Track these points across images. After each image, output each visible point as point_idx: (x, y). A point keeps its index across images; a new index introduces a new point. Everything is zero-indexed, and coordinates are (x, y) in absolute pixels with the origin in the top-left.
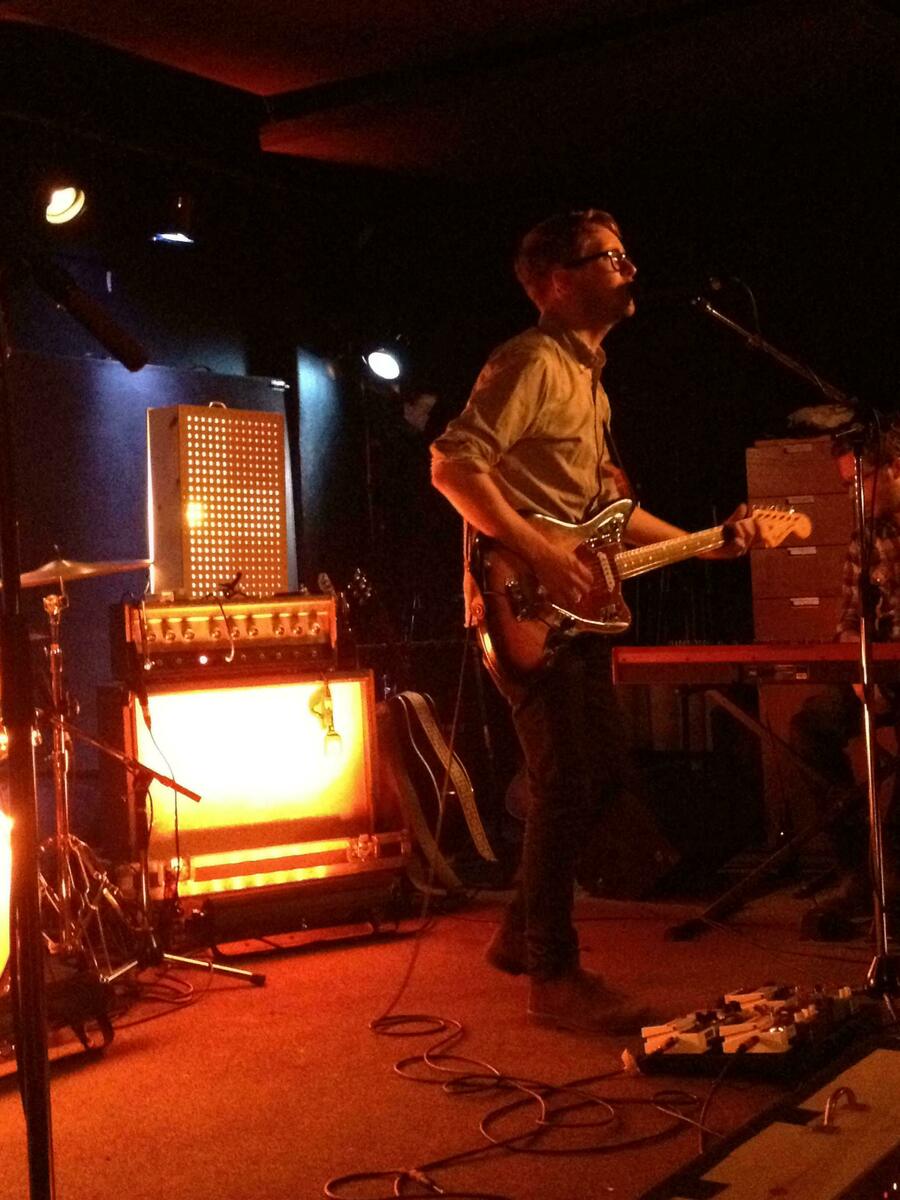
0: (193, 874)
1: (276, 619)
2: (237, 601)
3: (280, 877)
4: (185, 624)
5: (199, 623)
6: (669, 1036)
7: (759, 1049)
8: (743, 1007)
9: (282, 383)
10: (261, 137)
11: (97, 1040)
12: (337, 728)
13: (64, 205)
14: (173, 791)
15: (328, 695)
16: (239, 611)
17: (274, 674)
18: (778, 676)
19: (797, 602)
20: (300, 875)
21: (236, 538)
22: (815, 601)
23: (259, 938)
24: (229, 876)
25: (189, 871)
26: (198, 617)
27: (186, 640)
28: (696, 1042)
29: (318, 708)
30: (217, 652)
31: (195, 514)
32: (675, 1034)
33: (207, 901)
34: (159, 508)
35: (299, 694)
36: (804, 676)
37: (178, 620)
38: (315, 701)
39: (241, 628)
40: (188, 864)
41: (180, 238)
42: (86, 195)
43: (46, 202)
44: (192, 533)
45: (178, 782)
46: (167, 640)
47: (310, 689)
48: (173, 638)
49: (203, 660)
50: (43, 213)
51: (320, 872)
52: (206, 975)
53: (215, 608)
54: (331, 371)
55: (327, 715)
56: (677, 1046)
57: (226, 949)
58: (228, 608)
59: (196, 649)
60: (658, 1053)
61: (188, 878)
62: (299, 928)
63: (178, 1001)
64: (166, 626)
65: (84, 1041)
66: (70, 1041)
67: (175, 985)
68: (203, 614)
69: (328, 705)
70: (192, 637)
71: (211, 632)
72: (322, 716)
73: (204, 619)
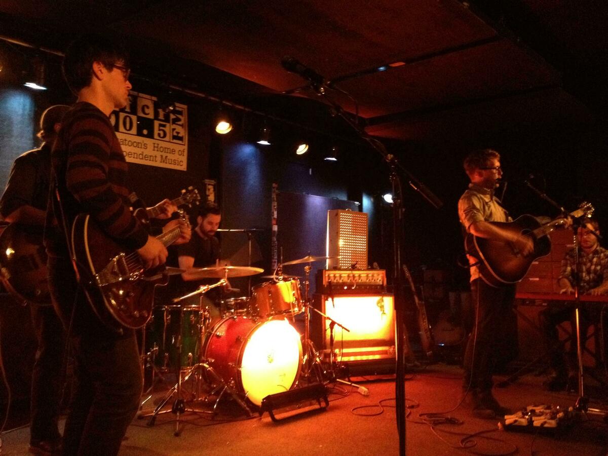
0: (343, 354)
1: (367, 276)
2: (356, 270)
3: (365, 358)
4: (340, 277)
5: (345, 276)
6: (514, 419)
7: (546, 425)
8: (537, 411)
9: (358, 203)
10: (366, 130)
11: (323, 404)
12: (385, 311)
13: (302, 149)
14: (342, 329)
15: (383, 301)
16: (356, 273)
17: (367, 293)
18: (537, 304)
19: (531, 279)
20: (371, 357)
22: (537, 279)
23: (362, 376)
24: (356, 356)
26: (345, 274)
28: (524, 422)
29: (379, 305)
30: (350, 286)
31: (341, 243)
32: (517, 419)
33: (346, 363)
34: (331, 241)
35: (375, 299)
37: (338, 275)
38: (378, 303)
39: (357, 278)
40: (340, 351)
41: (334, 159)
42: (309, 147)
43: (297, 148)
44: (340, 248)
45: (343, 326)
46: (335, 281)
47: (377, 298)
48: (337, 281)
49: (346, 288)
50: (296, 152)
51: (377, 357)
52: (350, 387)
53: (350, 272)
54: (372, 200)
55: (382, 307)
56: (518, 422)
57: (352, 379)
58: (354, 272)
59: (344, 284)
60: (510, 425)
61: (341, 356)
62: (374, 374)
63: (343, 395)
64: (335, 277)
65: (320, 405)
66: (315, 404)
67: (341, 389)
68: (346, 274)
69: (382, 304)
70: (342, 280)
71: (348, 279)
72: (381, 307)
73: (347, 275)
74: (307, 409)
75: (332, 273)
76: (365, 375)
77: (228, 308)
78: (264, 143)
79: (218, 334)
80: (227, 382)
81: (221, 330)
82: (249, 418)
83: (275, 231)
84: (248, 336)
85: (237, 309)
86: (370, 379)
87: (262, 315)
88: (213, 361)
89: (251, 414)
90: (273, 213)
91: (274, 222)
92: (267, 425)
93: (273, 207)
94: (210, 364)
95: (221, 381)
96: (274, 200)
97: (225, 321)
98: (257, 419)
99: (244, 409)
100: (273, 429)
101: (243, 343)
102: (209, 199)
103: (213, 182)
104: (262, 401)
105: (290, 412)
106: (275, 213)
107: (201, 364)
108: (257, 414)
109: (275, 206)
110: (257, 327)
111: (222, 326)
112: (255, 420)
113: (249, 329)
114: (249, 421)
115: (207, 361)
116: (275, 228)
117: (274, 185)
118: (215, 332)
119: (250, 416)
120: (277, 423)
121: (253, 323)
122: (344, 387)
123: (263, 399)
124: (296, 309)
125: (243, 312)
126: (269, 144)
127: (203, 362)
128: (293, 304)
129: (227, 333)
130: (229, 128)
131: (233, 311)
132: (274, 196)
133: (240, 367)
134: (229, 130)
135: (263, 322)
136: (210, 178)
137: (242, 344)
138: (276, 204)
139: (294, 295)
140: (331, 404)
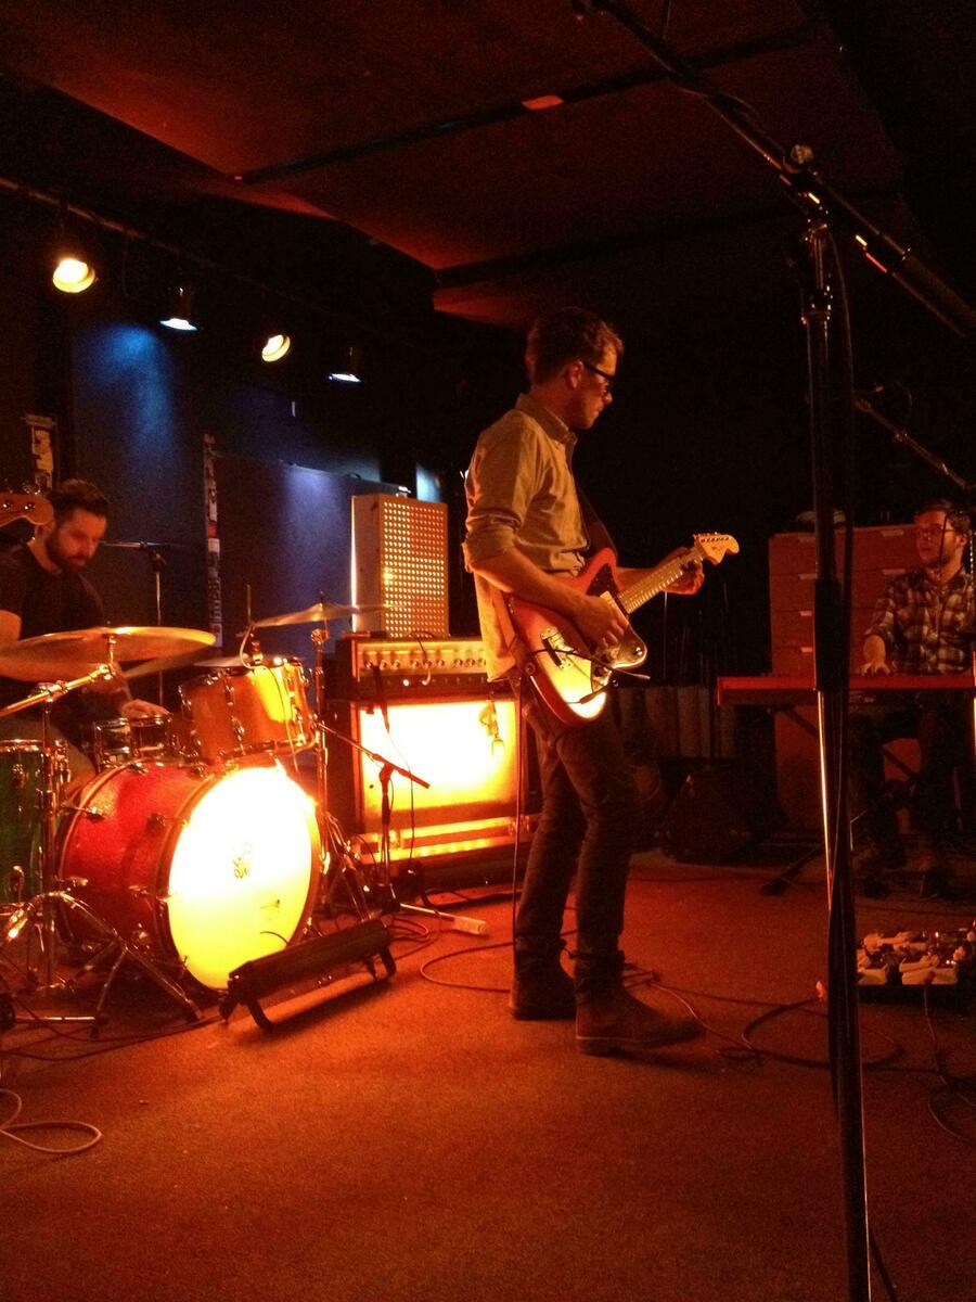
0: (402, 843)
1: (456, 653)
2: (430, 640)
3: (453, 848)
4: (393, 656)
5: (402, 655)
7: (936, 982)
8: (896, 948)
9: (406, 489)
10: (434, 300)
11: (381, 970)
12: (500, 736)
13: (275, 349)
14: (409, 780)
15: (494, 711)
16: (431, 646)
17: (457, 694)
20: (468, 846)
21: (416, 595)
23: (452, 892)
25: (399, 841)
26: (403, 649)
27: (395, 667)
28: (880, 976)
29: (486, 721)
30: (416, 678)
31: (388, 576)
32: (861, 970)
34: (361, 570)
35: (476, 708)
36: (872, 700)
37: (387, 652)
38: (484, 715)
39: (432, 659)
40: (399, 835)
41: (352, 378)
42: (291, 342)
43: (264, 344)
44: (387, 589)
45: (413, 773)
46: (381, 668)
48: (385, 666)
49: (406, 683)
50: (260, 354)
51: (482, 844)
52: (435, 921)
53: (416, 644)
55: (492, 726)
57: (435, 899)
58: (426, 644)
59: (402, 674)
61: (399, 846)
62: (482, 885)
63: (420, 940)
64: (379, 657)
65: (373, 972)
66: (358, 972)
67: (411, 927)
68: (406, 649)
69: (494, 717)
70: (399, 665)
71: (412, 662)
72: (490, 726)
73: (407, 652)
74: (341, 986)
75: (372, 648)
76: (459, 889)
77: (114, 743)
78: (179, 324)
79: (94, 811)
80: (129, 935)
81: (101, 800)
82: (193, 1023)
83: (213, 554)
84: (183, 811)
85: (139, 746)
86: (473, 897)
87: (211, 757)
88: (85, 882)
89: (199, 1014)
90: (208, 507)
91: (211, 530)
92: (247, 1040)
93: (206, 492)
94: (77, 892)
95: (111, 936)
96: (209, 477)
97: (110, 778)
98: (216, 1025)
99: (178, 1003)
100: (266, 1050)
101: (169, 830)
102: (40, 467)
103: (48, 422)
104: (227, 978)
105: (298, 999)
106: (214, 508)
107: (51, 894)
108: (215, 1012)
109: (210, 491)
110: (207, 787)
111: (103, 789)
112: (211, 1027)
113: (182, 794)
114: (196, 1034)
115: (70, 884)
116: (215, 546)
117: (208, 439)
118: (85, 807)
119: (195, 1019)
120: (272, 1031)
121: (191, 777)
122: (421, 922)
123: (232, 975)
124: (302, 737)
125: (155, 752)
126: (191, 328)
127: (56, 888)
128: (292, 723)
129: (119, 809)
130: (88, 276)
131: (126, 749)
132: (208, 464)
133: (165, 894)
134: (88, 283)
135: (219, 774)
136: (41, 410)
137: (167, 835)
138: (213, 485)
139: (293, 701)
140: (400, 966)
